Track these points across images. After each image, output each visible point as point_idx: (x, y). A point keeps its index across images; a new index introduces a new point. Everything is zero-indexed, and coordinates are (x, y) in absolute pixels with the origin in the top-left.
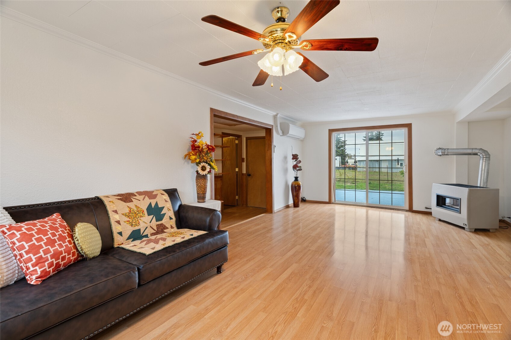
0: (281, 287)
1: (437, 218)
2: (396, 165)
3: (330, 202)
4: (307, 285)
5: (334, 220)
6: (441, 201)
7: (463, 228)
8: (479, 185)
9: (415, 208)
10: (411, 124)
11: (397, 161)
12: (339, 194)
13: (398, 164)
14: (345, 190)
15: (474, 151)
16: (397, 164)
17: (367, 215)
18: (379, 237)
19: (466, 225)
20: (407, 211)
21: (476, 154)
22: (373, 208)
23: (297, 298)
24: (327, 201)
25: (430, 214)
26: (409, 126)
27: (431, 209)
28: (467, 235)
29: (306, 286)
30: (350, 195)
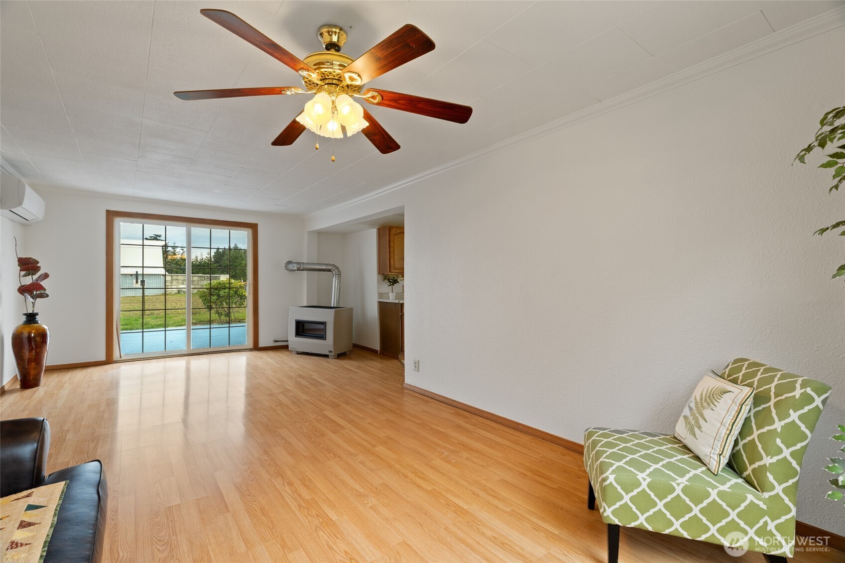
0: (256, 511)
1: (294, 351)
2: (133, 284)
3: (109, 360)
4: (284, 485)
5: (117, 393)
6: (302, 329)
7: (326, 356)
8: (332, 306)
9: (261, 345)
10: (257, 224)
11: (134, 277)
12: (129, 342)
13: (137, 282)
14: (143, 332)
15: (329, 267)
16: (135, 281)
17: (188, 370)
18: (208, 401)
19: (331, 351)
20: (251, 350)
21: (329, 270)
22: (195, 356)
23: (300, 506)
24: (103, 357)
25: (286, 348)
26: (254, 227)
27: (288, 341)
28: (332, 365)
29: (285, 487)
30: (154, 339)
